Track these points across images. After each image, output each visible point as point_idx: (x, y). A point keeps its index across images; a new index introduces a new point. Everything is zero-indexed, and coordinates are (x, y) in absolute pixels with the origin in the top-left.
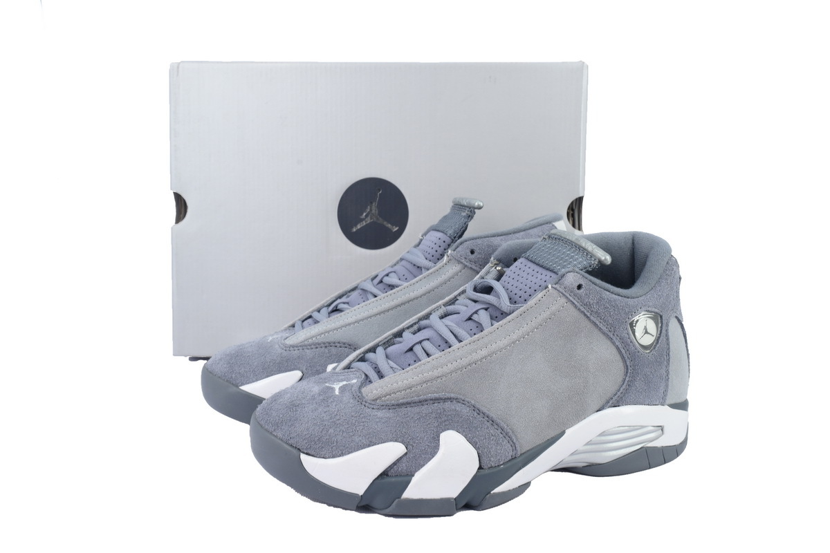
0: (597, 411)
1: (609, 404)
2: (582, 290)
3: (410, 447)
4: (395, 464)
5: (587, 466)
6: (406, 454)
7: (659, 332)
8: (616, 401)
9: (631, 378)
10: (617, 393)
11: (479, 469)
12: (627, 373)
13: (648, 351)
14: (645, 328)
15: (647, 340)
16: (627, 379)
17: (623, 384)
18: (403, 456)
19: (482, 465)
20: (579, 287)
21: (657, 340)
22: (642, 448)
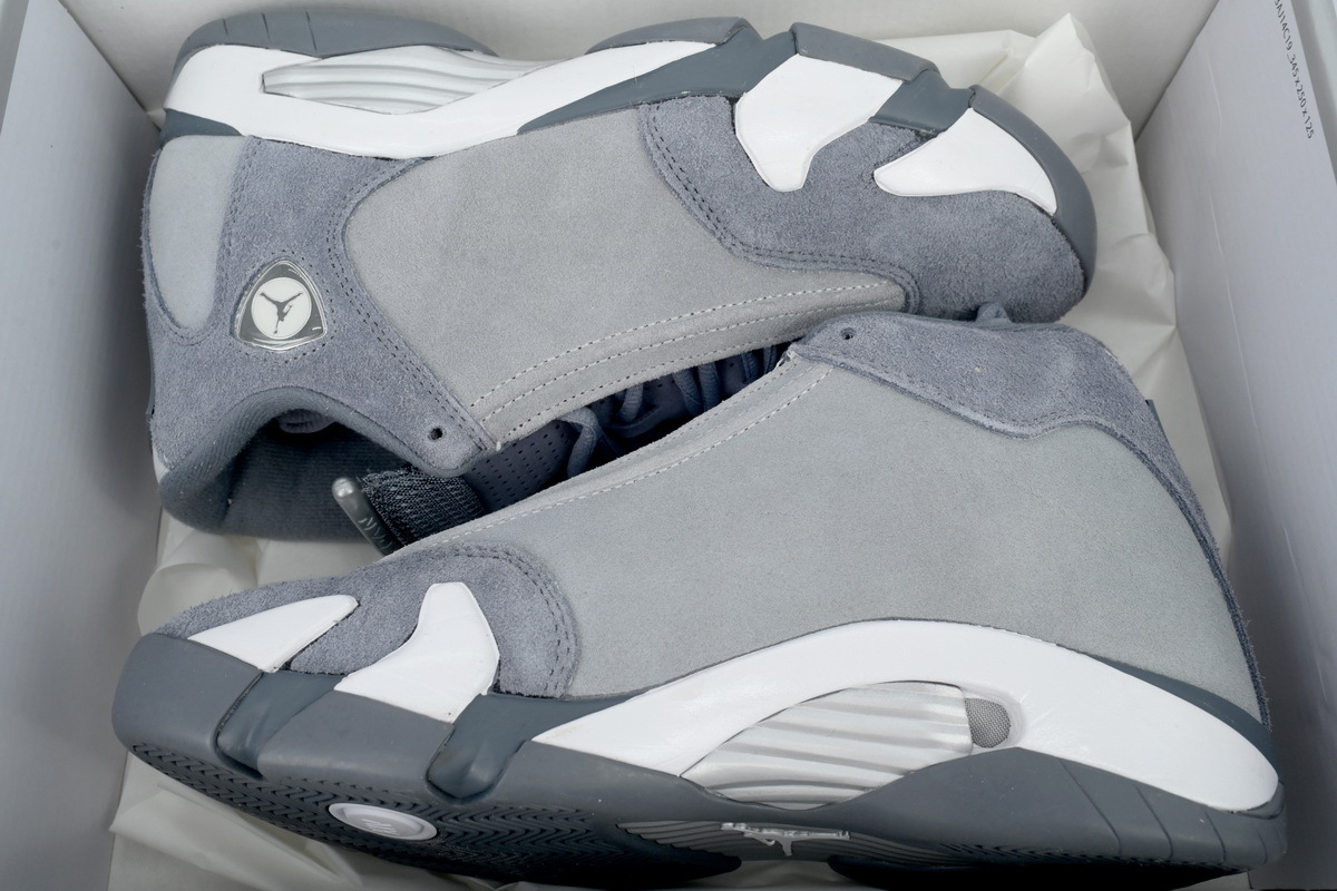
0: (431, 158)
1: (399, 167)
2: (435, 425)
3: (867, 178)
4: (902, 152)
5: (462, 50)
6: (877, 166)
7: (245, 300)
8: (384, 170)
9: (338, 212)
10: (378, 187)
11: (737, 100)
12: (345, 226)
13: (281, 263)
14: (281, 315)
15: (281, 288)
16: (348, 211)
17: (358, 203)
18: (882, 164)
19: (728, 106)
20: (438, 433)
21: (250, 285)
22: (324, 57)
